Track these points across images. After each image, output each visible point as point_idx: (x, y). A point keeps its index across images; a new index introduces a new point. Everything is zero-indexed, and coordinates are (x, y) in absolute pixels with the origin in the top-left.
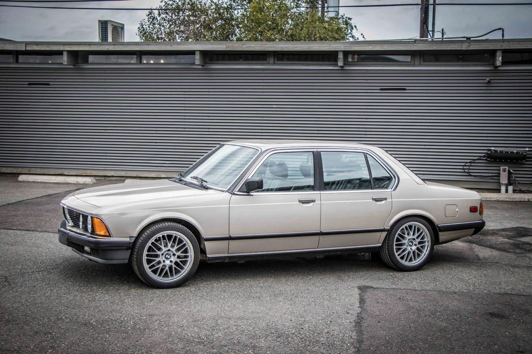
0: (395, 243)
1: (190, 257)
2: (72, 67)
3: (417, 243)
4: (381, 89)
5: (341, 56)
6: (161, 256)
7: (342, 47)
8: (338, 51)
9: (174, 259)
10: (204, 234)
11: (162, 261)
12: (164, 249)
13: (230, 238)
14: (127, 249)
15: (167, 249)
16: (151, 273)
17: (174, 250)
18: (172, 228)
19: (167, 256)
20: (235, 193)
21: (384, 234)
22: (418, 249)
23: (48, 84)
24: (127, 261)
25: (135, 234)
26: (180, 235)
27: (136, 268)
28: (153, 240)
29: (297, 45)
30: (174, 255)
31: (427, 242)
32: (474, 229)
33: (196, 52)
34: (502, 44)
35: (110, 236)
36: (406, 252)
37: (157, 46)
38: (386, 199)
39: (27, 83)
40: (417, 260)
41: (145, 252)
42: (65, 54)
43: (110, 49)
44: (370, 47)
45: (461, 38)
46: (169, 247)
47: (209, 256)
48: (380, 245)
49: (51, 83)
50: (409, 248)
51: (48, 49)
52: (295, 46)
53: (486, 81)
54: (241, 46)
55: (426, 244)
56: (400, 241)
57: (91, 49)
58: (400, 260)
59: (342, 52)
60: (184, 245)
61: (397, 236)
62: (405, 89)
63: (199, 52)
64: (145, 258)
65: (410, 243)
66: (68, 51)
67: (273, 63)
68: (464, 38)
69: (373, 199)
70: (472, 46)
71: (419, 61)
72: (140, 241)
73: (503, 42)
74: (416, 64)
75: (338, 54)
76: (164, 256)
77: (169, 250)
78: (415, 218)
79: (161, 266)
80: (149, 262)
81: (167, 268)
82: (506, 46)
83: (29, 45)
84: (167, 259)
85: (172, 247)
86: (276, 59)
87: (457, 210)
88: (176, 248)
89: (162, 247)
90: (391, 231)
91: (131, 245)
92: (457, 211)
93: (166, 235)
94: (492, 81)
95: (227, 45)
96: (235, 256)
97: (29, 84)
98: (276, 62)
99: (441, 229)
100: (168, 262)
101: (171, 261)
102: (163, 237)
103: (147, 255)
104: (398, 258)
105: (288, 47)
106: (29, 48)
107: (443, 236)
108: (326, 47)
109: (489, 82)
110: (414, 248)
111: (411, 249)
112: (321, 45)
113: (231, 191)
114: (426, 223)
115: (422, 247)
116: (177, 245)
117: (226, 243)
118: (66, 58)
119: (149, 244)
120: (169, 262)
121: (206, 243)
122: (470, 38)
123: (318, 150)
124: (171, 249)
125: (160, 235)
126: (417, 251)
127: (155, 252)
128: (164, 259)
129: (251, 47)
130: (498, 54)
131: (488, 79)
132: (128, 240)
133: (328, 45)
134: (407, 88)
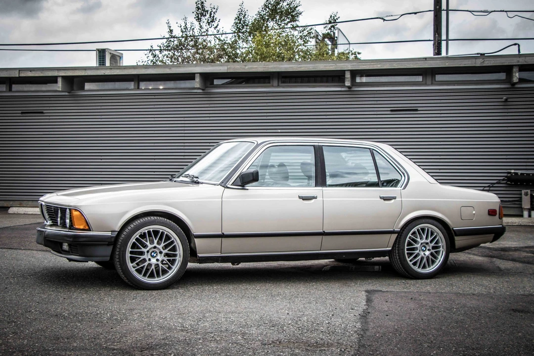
0: (406, 247)
1: (178, 256)
2: (67, 94)
3: (431, 248)
4: (391, 111)
5: (348, 75)
6: (146, 253)
7: (349, 66)
8: (345, 71)
9: (160, 257)
10: (195, 230)
11: (147, 259)
12: (150, 246)
13: (223, 236)
14: (108, 245)
15: (153, 246)
16: (135, 272)
17: (160, 247)
18: (158, 222)
19: (153, 254)
20: (228, 186)
21: (394, 236)
22: (432, 254)
23: (42, 113)
24: (108, 258)
25: (117, 228)
26: (167, 231)
27: (118, 266)
28: (137, 235)
29: (302, 65)
30: (161, 253)
31: (442, 247)
32: (493, 235)
33: (196, 75)
34: (518, 59)
35: (89, 230)
36: (419, 257)
37: (155, 69)
38: (395, 198)
39: (20, 112)
40: (432, 267)
41: (129, 249)
42: (60, 80)
43: (106, 74)
44: (379, 66)
45: (475, 54)
46: (155, 244)
47: (200, 255)
48: (390, 249)
49: (44, 111)
50: (422, 253)
51: (42, 75)
52: (300, 66)
53: (503, 100)
54: (244, 67)
55: (441, 249)
56: (412, 245)
57: (86, 74)
58: (412, 266)
59: (349, 72)
60: (173, 242)
61: (408, 239)
62: (417, 110)
63: (199, 75)
64: (128, 255)
65: (423, 248)
66: (63, 77)
67: (277, 85)
68: (477, 54)
69: (381, 198)
70: (487, 62)
71: (430, 79)
72: (123, 236)
73: (520, 57)
74: (427, 83)
75: (345, 73)
76: (149, 253)
77: (155, 247)
78: (427, 220)
79: (146, 264)
80: (133, 260)
81: (153, 267)
82: (522, 61)
83: (23, 72)
84: (153, 257)
85: (159, 243)
86: (280, 81)
87: (474, 212)
88: (163, 244)
89: (148, 243)
90: (401, 233)
91: (113, 240)
92: (474, 214)
93: (151, 230)
94: (509, 100)
95: (229, 67)
96: (228, 256)
97: (22, 113)
98: (280, 84)
99: (457, 233)
100: (153, 261)
101: (157, 260)
102: (149, 232)
103: (131, 253)
104: (411, 263)
105: (292, 67)
106: (23, 75)
107: (459, 241)
108: (332, 66)
109: (506, 100)
110: (427, 253)
111: (424, 254)
112: (327, 65)
113: (224, 184)
114: (440, 226)
115: (436, 252)
116: (164, 242)
117: (219, 240)
118: (61, 84)
119: (133, 240)
120: (155, 260)
121: (196, 240)
122: (484, 54)
123: (320, 144)
124: (157, 246)
125: (145, 230)
126: (430, 257)
127: (141, 249)
128: (150, 257)
129: (253, 68)
130: (514, 70)
131: (505, 98)
132: (109, 234)
133: (334, 64)
134: (419, 109)
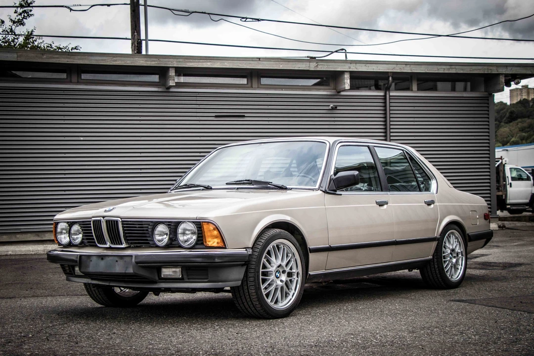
4: (216, 116)
5: (172, 73)
7: (174, 63)
8: (169, 67)
13: (330, 249)
14: (242, 265)
17: (284, 264)
19: (277, 274)
20: (327, 191)
24: (239, 283)
25: (251, 244)
29: (118, 58)
30: (284, 271)
32: (483, 240)
34: (349, 65)
35: (225, 247)
38: (433, 202)
40: (457, 275)
44: (209, 64)
46: (280, 261)
47: (311, 273)
48: (431, 257)
50: (451, 261)
53: (330, 108)
55: (461, 255)
59: (174, 69)
62: (244, 116)
64: (261, 277)
65: (451, 255)
67: (76, 81)
68: (308, 57)
69: (425, 203)
70: (321, 66)
71: (256, 82)
72: (256, 253)
73: (351, 63)
74: (254, 86)
75: (169, 70)
78: (453, 226)
82: (354, 68)
84: (278, 277)
86: (79, 76)
87: (477, 217)
90: (439, 240)
91: (248, 259)
93: (275, 245)
94: (338, 108)
98: (80, 81)
100: (279, 283)
101: (281, 281)
102: (274, 248)
103: (262, 274)
108: (155, 61)
109: (333, 109)
110: (454, 260)
112: (148, 59)
113: (323, 189)
121: (310, 255)
122: (315, 58)
123: (370, 144)
124: (281, 263)
126: (456, 265)
128: (275, 278)
129: (53, 58)
130: (346, 76)
131: (332, 105)
133: (157, 59)
134: (246, 115)
